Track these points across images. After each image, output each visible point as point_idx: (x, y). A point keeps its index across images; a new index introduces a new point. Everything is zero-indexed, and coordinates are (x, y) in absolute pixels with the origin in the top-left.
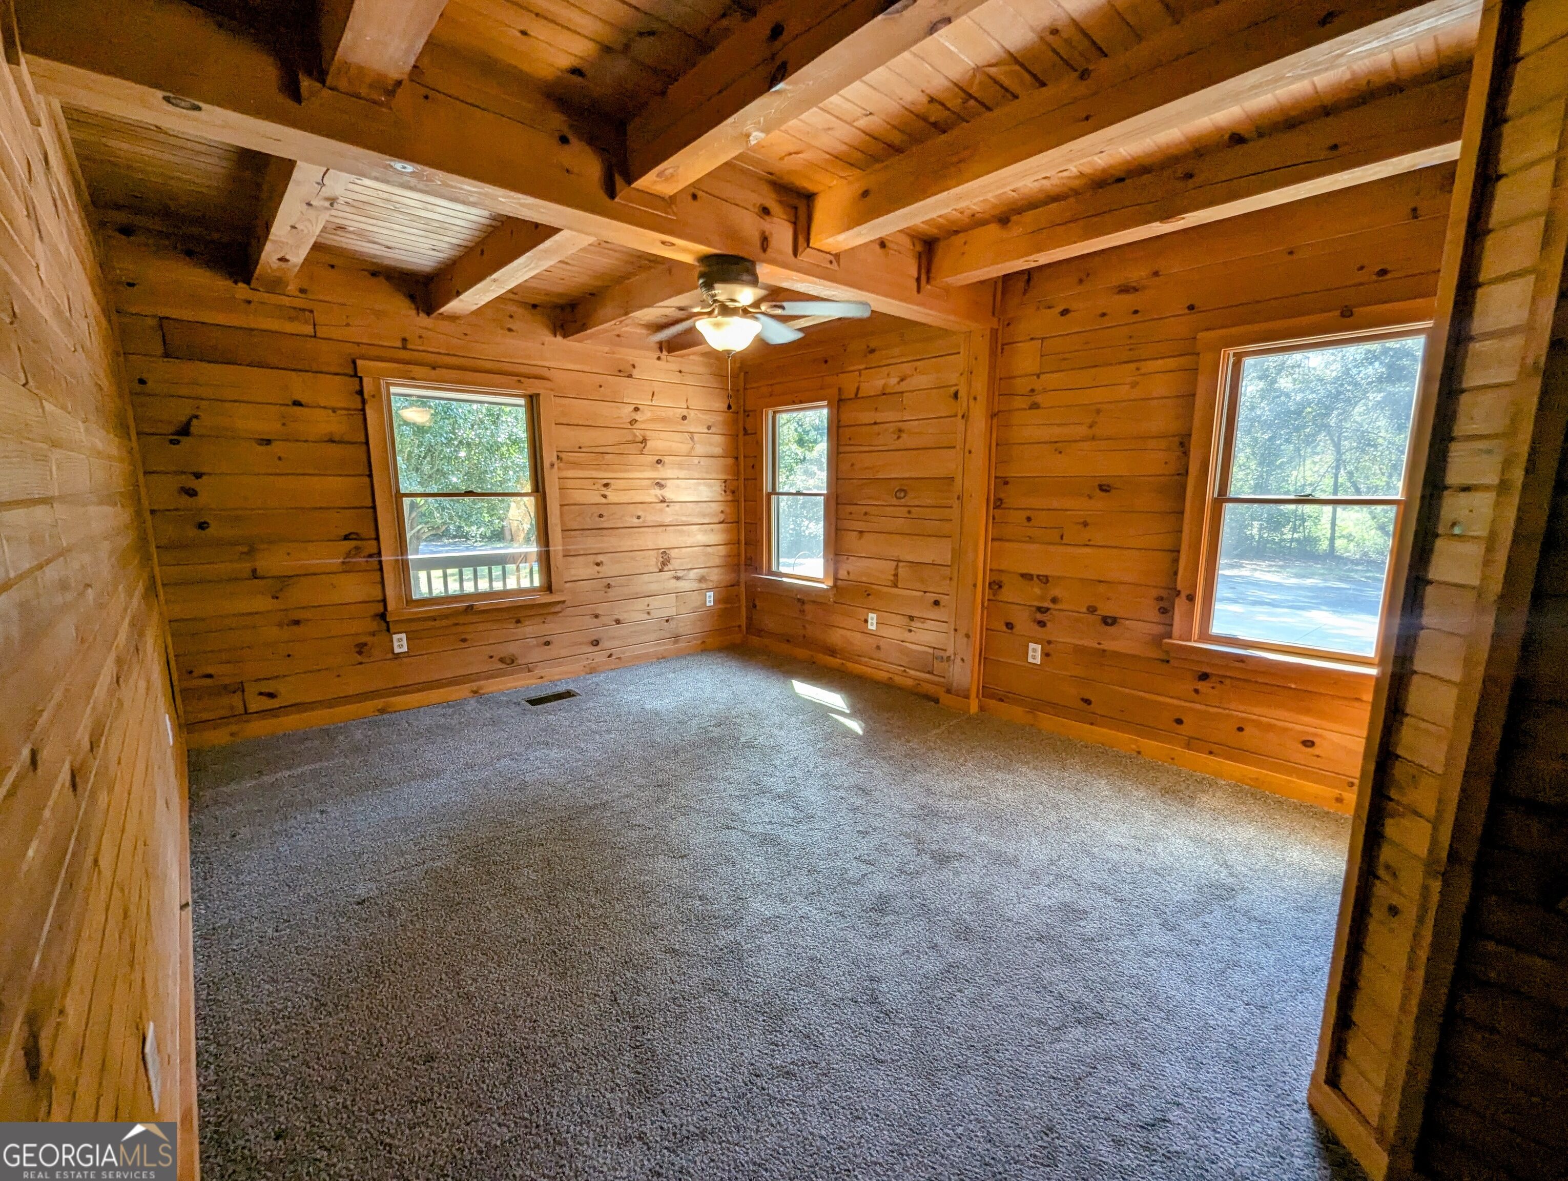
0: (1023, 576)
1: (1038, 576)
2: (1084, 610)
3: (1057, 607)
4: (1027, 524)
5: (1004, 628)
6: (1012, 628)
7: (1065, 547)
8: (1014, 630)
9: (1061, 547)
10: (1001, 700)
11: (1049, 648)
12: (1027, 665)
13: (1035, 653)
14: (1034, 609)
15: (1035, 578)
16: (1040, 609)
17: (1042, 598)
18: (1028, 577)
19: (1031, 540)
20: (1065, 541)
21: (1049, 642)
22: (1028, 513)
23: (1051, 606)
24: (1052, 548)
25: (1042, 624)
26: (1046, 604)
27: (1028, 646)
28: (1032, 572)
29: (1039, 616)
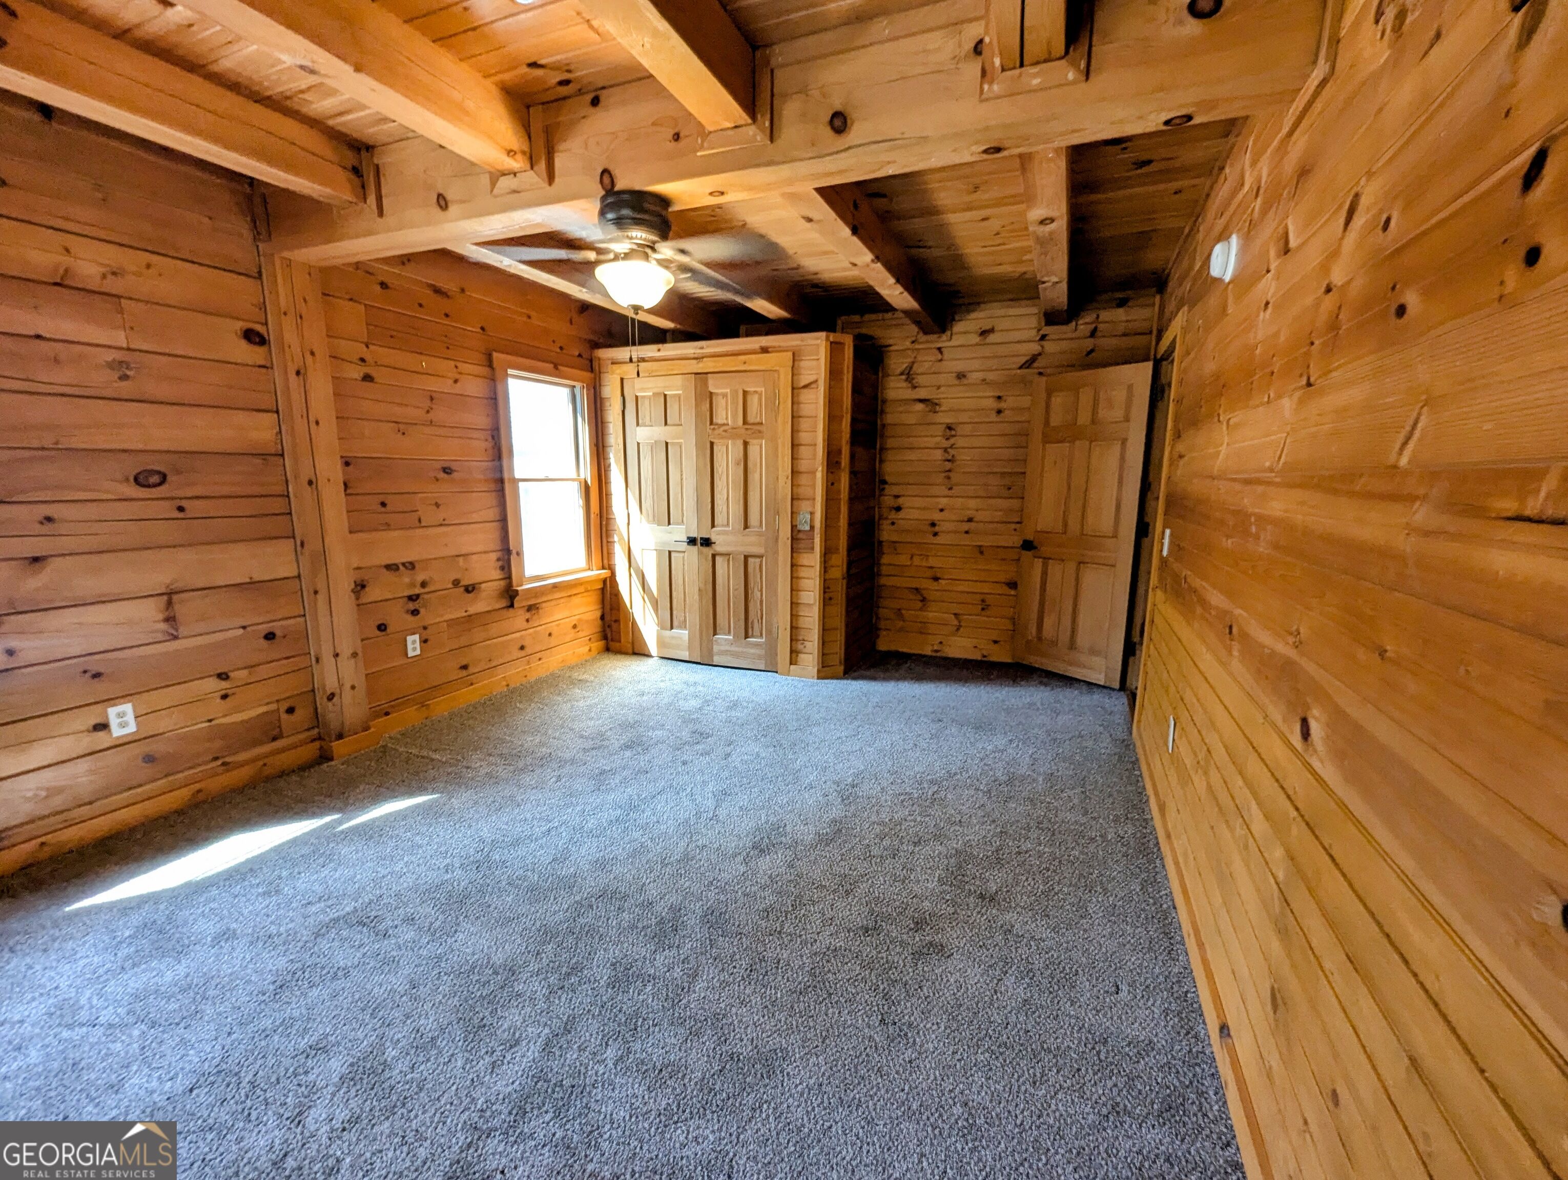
0: (388, 567)
1: (403, 564)
2: (450, 586)
3: (426, 590)
4: (383, 509)
5: (378, 633)
6: (385, 629)
7: (425, 529)
8: (388, 630)
9: (421, 530)
10: (387, 714)
11: (426, 634)
12: (410, 660)
13: (413, 644)
14: (406, 599)
15: (401, 567)
16: (411, 598)
17: (413, 585)
18: (391, 568)
19: (388, 526)
20: (423, 524)
21: (425, 628)
22: (381, 498)
23: (423, 591)
24: (410, 533)
25: (415, 612)
26: (417, 590)
27: (406, 641)
28: (396, 561)
29: (411, 606)
